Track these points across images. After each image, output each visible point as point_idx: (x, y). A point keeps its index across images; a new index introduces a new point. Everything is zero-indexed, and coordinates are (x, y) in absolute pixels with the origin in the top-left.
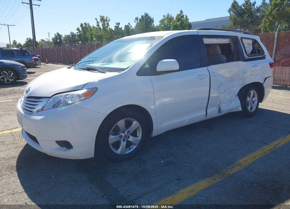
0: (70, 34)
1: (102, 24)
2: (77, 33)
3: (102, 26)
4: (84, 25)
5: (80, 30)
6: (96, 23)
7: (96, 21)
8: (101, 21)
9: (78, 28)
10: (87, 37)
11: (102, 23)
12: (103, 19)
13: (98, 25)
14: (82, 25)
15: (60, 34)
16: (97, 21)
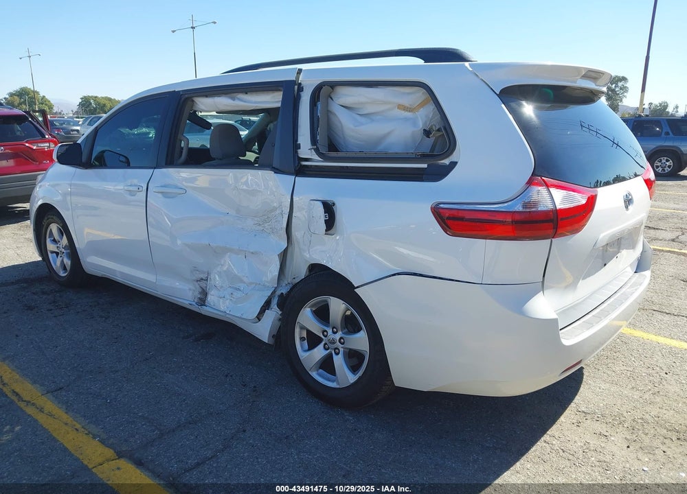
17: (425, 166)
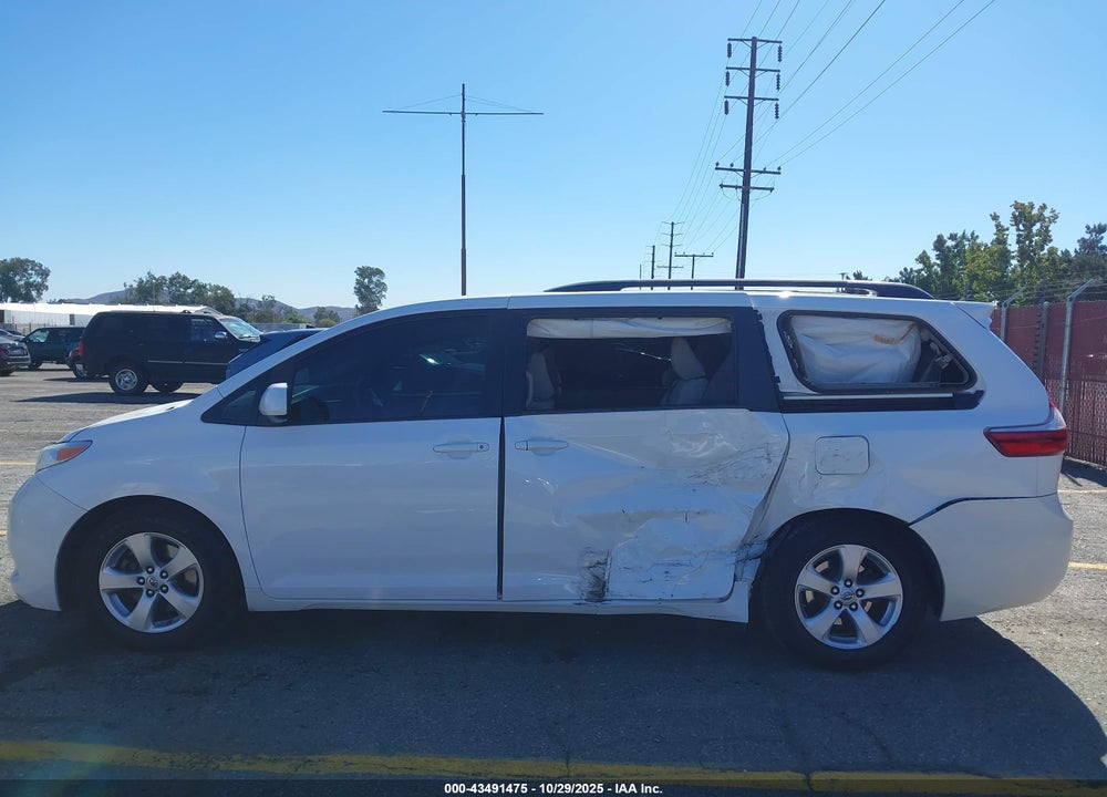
0: (898, 276)
1: (1019, 236)
2: (919, 271)
3: (1018, 242)
4: (950, 243)
5: (933, 259)
6: (995, 230)
7: (994, 223)
8: (1017, 224)
9: (924, 252)
10: (956, 286)
11: (1018, 230)
12: (1023, 215)
13: (1001, 241)
14: (939, 243)
16: (998, 226)
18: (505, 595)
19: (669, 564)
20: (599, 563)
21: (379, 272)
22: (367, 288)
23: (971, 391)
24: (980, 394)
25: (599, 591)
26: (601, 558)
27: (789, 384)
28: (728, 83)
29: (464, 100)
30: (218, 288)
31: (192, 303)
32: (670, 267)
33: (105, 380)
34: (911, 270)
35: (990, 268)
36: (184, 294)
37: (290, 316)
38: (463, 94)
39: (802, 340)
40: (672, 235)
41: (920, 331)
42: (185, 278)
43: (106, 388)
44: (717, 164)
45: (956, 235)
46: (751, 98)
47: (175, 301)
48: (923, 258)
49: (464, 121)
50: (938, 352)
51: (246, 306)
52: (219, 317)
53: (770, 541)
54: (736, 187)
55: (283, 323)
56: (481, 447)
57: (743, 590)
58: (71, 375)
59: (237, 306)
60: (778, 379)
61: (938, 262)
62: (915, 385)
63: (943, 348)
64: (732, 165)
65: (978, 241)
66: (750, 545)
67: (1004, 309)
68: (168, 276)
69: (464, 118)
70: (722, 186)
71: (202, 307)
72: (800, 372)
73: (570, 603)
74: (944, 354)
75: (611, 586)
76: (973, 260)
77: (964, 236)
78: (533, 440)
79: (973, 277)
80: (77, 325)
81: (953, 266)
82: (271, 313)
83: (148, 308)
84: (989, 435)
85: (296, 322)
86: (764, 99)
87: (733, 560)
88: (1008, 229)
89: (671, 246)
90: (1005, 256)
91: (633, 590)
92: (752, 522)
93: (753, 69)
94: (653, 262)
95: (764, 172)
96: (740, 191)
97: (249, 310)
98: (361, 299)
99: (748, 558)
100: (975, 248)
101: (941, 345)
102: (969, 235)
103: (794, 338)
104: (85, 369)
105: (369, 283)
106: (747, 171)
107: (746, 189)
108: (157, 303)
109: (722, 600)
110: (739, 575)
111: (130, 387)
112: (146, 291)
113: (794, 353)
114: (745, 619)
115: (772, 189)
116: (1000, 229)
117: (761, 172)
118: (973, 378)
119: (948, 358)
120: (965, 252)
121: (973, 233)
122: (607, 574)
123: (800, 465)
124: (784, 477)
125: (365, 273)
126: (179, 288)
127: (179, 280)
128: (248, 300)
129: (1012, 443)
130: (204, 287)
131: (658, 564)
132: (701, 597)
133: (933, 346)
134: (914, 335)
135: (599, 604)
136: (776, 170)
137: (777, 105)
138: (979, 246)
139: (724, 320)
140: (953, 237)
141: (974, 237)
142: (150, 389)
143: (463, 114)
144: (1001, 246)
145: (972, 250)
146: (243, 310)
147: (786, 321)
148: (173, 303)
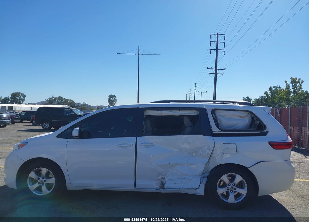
0: (259, 98)
1: (293, 87)
2: (265, 97)
3: (293, 89)
4: (273, 89)
5: (269, 93)
6: (286, 85)
7: (286, 83)
8: (292, 84)
9: (266, 91)
12: (294, 81)
13: (288, 88)
14: (270, 89)
15: (249, 98)
16: (287, 84)
17: (259, 132)
18: (136, 187)
19: (182, 179)
20: (163, 178)
21: (115, 96)
22: (111, 100)
23: (265, 131)
24: (267, 132)
25: (163, 186)
26: (163, 177)
27: (214, 128)
28: (210, 46)
29: (139, 50)
30: (71, 100)
31: (63, 104)
32: (195, 95)
33: (40, 126)
34: (263, 96)
35: (285, 96)
36: (61, 102)
37: (90, 108)
38: (139, 49)
39: (218, 116)
40: (195, 86)
41: (251, 114)
42: (62, 97)
43: (41, 128)
44: (208, 67)
45: (275, 87)
46: (217, 50)
47: (59, 104)
48: (266, 93)
49: (139, 56)
50: (256, 120)
51: (78, 105)
52: (72, 108)
53: (210, 172)
54: (213, 74)
55: (88, 110)
56: (131, 145)
57: (203, 186)
58: (31, 124)
59: (76, 105)
60: (211, 127)
61: (270, 94)
62: (250, 129)
63: (258, 119)
64: (212, 68)
65: (281, 88)
66: (205, 173)
67: (290, 108)
68: (57, 97)
69: (139, 55)
70: (209, 73)
71: (66, 106)
72: (218, 125)
73: (155, 189)
74: (257, 121)
75: (166, 185)
76: (280, 94)
77: (277, 87)
78: (145, 143)
79: (280, 98)
80: (32, 110)
81: (275, 95)
82: (85, 107)
83: (52, 106)
84: (270, 143)
85: (92, 110)
86: (221, 50)
87: (200, 177)
88: (290, 85)
89: (195, 89)
90: (289, 92)
91: (172, 186)
92: (205, 167)
93: (217, 42)
94: (190, 94)
95: (221, 69)
96: (214, 75)
97: (79, 106)
98: (110, 104)
99: (204, 177)
100: (281, 90)
101: (257, 119)
102: (278, 86)
103: (216, 116)
104: (35, 122)
105: (112, 100)
106: (216, 69)
107: (216, 74)
108: (54, 104)
109: (197, 189)
110: (201, 182)
111: (47, 127)
112: (51, 101)
113: (216, 120)
114: (203, 194)
115: (223, 74)
116: (288, 85)
117: (220, 70)
118: (265, 127)
119: (258, 122)
120: (278, 91)
121: (280, 86)
122: (165, 181)
123: (218, 151)
124: (214, 154)
125: (111, 96)
126: (60, 100)
127: (60, 98)
128: (79, 104)
129: (276, 146)
130: (67, 100)
131: (179, 179)
132: (190, 188)
133: (255, 119)
134: (249, 115)
135: (162, 190)
136: (224, 69)
137: (224, 51)
138: (282, 90)
139: (197, 111)
140: (274, 87)
141: (280, 87)
142: (52, 128)
143: (139, 54)
144: (288, 90)
145: (280, 91)
146: (77, 106)
147: (213, 112)
148: (58, 104)
